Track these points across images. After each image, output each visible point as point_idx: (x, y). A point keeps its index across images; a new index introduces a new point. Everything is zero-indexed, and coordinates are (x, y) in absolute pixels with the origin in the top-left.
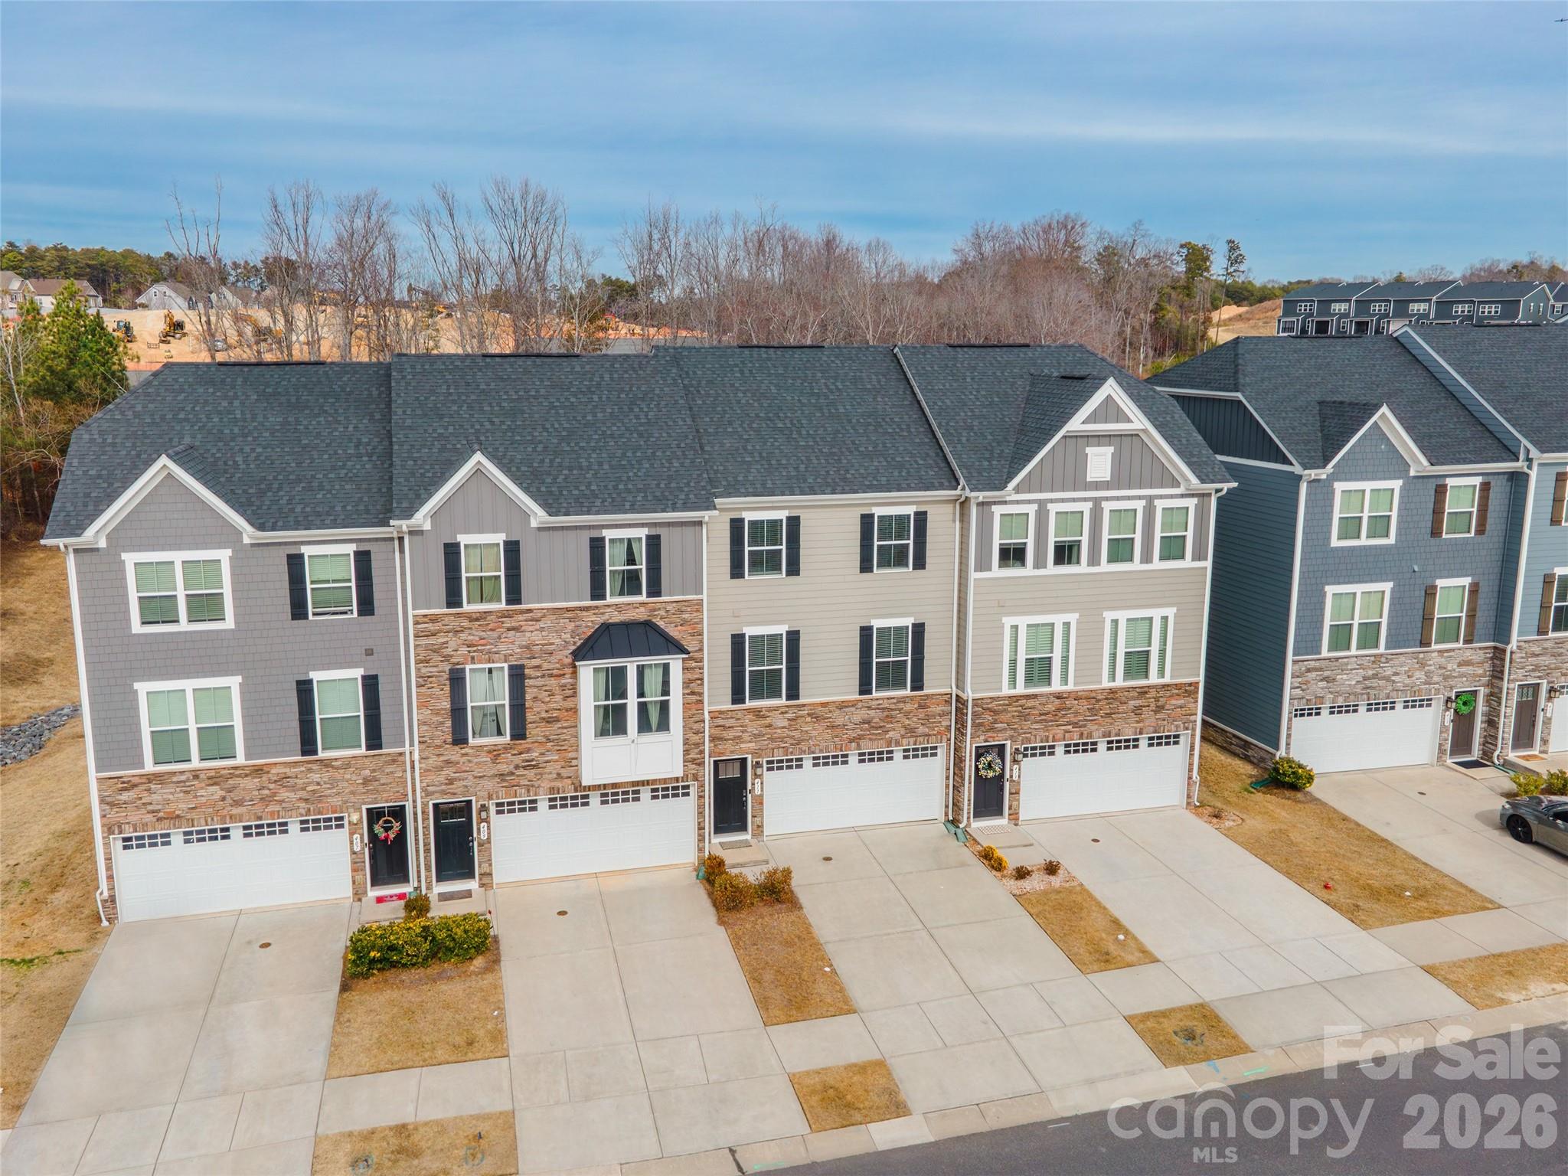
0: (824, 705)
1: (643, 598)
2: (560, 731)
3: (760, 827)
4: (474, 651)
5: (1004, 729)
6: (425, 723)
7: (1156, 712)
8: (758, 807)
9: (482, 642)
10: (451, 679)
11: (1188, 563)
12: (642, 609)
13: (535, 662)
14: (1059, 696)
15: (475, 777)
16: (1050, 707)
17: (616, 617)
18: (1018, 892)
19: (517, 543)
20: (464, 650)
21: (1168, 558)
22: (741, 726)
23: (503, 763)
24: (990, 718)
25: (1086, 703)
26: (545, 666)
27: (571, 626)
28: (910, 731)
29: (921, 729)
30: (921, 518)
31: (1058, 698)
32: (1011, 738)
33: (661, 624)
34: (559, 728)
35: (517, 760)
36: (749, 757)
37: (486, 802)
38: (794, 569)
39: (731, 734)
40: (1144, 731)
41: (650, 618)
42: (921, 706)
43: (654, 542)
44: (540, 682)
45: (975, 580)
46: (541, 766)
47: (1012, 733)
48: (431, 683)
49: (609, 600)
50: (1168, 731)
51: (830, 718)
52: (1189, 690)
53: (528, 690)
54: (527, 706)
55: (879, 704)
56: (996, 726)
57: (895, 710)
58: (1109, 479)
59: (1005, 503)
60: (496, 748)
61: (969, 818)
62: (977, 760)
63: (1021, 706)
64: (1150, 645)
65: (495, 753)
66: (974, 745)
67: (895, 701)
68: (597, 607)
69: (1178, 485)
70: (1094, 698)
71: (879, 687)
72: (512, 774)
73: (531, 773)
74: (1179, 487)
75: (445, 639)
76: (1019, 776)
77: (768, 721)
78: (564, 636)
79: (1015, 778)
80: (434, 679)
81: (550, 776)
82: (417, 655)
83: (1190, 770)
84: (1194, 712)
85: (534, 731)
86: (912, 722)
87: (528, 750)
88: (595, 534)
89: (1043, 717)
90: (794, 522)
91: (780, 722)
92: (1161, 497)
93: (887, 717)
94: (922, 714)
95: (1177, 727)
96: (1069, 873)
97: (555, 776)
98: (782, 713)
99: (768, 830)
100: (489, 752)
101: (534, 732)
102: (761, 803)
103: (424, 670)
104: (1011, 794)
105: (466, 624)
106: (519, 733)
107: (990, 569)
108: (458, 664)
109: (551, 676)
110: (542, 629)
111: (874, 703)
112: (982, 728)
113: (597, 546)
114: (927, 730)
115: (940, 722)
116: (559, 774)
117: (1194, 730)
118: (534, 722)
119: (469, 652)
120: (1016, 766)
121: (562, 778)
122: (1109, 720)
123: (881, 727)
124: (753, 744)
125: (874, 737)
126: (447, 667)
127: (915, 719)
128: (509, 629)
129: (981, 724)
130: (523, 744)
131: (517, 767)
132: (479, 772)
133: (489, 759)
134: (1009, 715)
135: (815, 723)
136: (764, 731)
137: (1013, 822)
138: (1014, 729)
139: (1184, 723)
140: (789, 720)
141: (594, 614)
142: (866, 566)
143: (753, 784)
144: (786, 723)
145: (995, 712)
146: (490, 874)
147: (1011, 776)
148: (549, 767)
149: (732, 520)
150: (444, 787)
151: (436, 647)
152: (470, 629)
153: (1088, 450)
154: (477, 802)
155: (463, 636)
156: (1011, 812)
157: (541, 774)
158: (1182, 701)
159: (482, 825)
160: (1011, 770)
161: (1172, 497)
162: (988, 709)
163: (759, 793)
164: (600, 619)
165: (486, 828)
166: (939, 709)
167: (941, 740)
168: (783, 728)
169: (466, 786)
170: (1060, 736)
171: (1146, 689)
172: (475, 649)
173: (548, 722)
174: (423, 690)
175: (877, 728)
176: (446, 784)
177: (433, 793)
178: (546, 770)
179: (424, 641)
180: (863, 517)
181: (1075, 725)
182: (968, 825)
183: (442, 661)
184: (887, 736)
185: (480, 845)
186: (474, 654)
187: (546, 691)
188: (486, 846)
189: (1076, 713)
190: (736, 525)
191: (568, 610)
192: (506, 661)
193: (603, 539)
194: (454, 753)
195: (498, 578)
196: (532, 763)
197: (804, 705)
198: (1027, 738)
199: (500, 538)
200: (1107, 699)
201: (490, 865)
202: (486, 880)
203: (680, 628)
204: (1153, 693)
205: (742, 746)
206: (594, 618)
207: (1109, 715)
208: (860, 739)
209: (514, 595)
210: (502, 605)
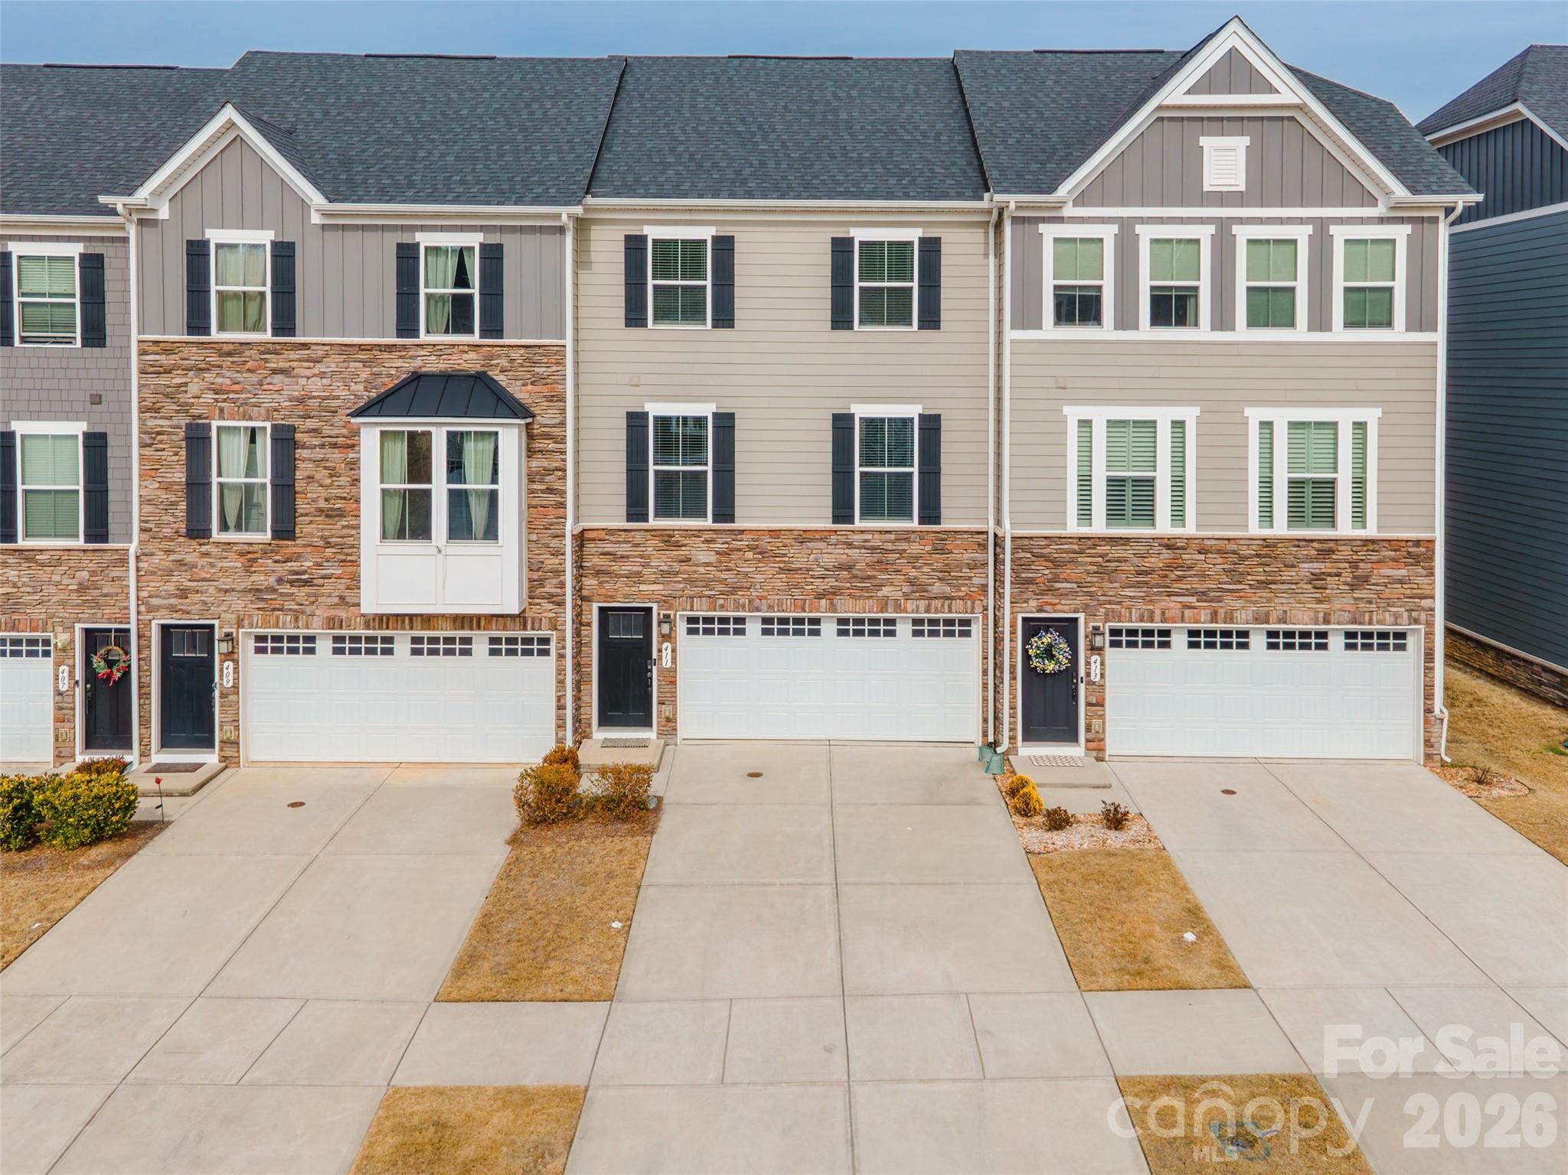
0: (774, 533)
1: (475, 338)
2: (345, 531)
3: (671, 720)
4: (225, 401)
5: (1073, 592)
6: (149, 502)
7: (1353, 587)
8: (668, 688)
9: (236, 387)
10: (188, 439)
11: (1399, 333)
12: (472, 355)
13: (310, 424)
14: (1169, 544)
15: (220, 590)
16: (1153, 562)
17: (434, 365)
18: (1036, 848)
19: (291, 246)
20: (209, 397)
21: (1361, 324)
22: (642, 557)
23: (259, 572)
24: (1047, 572)
25: (1219, 561)
26: (327, 430)
27: (365, 374)
28: (918, 588)
29: (938, 588)
30: (931, 248)
31: (1168, 547)
32: (1086, 609)
33: (501, 379)
34: (344, 527)
35: (282, 569)
36: (655, 606)
37: (234, 631)
38: (725, 318)
39: (627, 568)
40: (1332, 619)
41: (483, 369)
42: (936, 550)
43: (493, 255)
44: (318, 454)
45: (1013, 342)
46: (316, 582)
47: (1086, 599)
48: (161, 442)
49: (423, 337)
50: (1379, 622)
51: (785, 555)
52: (1416, 553)
53: (300, 464)
54: (297, 489)
55: (866, 541)
56: (1057, 585)
57: (892, 551)
58: (1242, 188)
59: (1060, 220)
60: (251, 549)
61: (1012, 738)
62: (1026, 641)
63: (1101, 556)
64: (1335, 470)
65: (250, 556)
66: (1020, 617)
67: (892, 537)
68: (404, 346)
69: (1373, 202)
70: (1234, 552)
71: (866, 513)
72: (274, 591)
73: (301, 593)
74: (1376, 206)
75: (183, 380)
76: (1102, 676)
77: (683, 552)
78: (353, 387)
79: (1095, 677)
80: (165, 437)
81: (329, 600)
82: (141, 400)
83: (1429, 696)
84: (1427, 592)
85: (305, 528)
86: (922, 574)
87: (297, 557)
88: (406, 239)
89: (1141, 579)
90: (724, 246)
91: (703, 555)
92: (1342, 221)
93: (879, 562)
94: (938, 562)
95: (1396, 616)
96: (1149, 830)
97: (336, 600)
98: (707, 541)
99: (684, 729)
100: (241, 554)
101: (307, 529)
102: (674, 683)
103: (151, 423)
104: (1088, 704)
105: (214, 359)
106: (284, 530)
107: (1039, 326)
108: (200, 417)
109: (334, 446)
110: (322, 375)
111: (856, 537)
112: (1032, 588)
113: (407, 255)
114: (948, 589)
115: (970, 578)
116: (342, 598)
117: (1430, 624)
118: (306, 515)
119: (216, 400)
120: (1094, 658)
121: (347, 604)
122: (1265, 594)
123: (869, 578)
124: (660, 587)
125: (858, 593)
126: (184, 421)
127: (926, 569)
128: (275, 372)
129: (1031, 581)
130: (290, 547)
131: (280, 581)
132: (225, 583)
133: (240, 565)
134: (1081, 569)
135: (759, 561)
136: (676, 566)
137: (1094, 753)
138: (1091, 594)
139: (1410, 611)
140: (718, 553)
141: (401, 357)
142: (841, 319)
143: (660, 651)
144: (712, 558)
145: (1056, 563)
146: (236, 743)
147: (1088, 674)
148: (329, 587)
149: (628, 238)
150: (173, 601)
151: (169, 390)
152: (221, 367)
153: (1204, 141)
154: (221, 628)
155: (209, 376)
156: (1091, 736)
157: (316, 596)
158: (1403, 572)
159: (226, 664)
160: (1088, 663)
161: (1362, 221)
162: (1042, 556)
163: (669, 665)
164: (411, 365)
165: (231, 670)
166: (966, 556)
167: (973, 608)
168: (707, 564)
169: (205, 603)
170: (1175, 612)
171: (1331, 545)
172: (225, 396)
173: (327, 516)
174: (148, 452)
175: (864, 579)
176: (176, 596)
177: (158, 608)
178: (323, 590)
179: (153, 380)
180: (835, 241)
181: (1202, 595)
182: (1013, 750)
183: (178, 412)
184: (880, 594)
185: (223, 696)
186: (224, 404)
187: (325, 468)
188: (231, 698)
189: (1203, 576)
190: (634, 245)
191: (361, 348)
192: (267, 419)
193: (416, 246)
194: (189, 551)
195: (262, 294)
196: (303, 577)
197: (742, 532)
198: (1113, 611)
199: (266, 237)
200: (1258, 556)
201: (237, 728)
202: (229, 752)
203: (530, 387)
204: (1345, 552)
205: (642, 587)
206: (399, 363)
207: (1264, 584)
208: (834, 594)
209: (285, 323)
210: (267, 336)
